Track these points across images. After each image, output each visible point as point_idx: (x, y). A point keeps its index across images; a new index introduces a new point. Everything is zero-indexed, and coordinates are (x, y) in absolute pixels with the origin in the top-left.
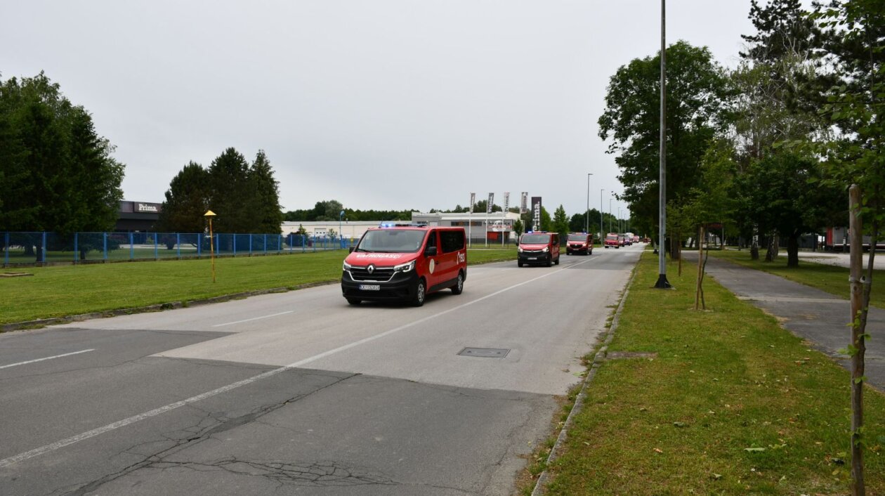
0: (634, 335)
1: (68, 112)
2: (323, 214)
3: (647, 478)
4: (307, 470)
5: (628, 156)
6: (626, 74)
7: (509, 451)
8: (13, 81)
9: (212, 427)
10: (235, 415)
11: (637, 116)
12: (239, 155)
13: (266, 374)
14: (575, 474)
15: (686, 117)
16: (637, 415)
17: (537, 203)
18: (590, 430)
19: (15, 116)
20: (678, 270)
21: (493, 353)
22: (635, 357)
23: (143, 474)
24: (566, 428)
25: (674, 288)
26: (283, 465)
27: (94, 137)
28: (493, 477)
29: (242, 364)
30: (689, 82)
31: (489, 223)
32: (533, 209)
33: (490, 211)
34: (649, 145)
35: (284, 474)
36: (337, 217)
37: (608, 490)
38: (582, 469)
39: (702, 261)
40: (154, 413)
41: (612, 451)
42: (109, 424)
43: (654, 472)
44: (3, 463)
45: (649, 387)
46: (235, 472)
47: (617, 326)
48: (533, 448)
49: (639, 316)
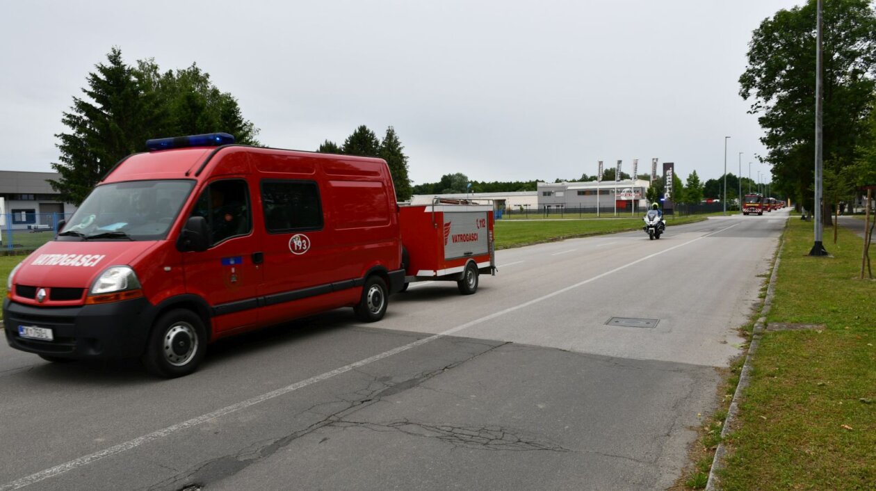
0: (794, 306)
1: (217, 99)
2: (449, 187)
3: (840, 455)
4: (476, 434)
5: (773, 115)
6: (771, 27)
7: (676, 422)
8: (170, 74)
9: (381, 391)
10: (400, 381)
11: (784, 72)
12: (370, 132)
13: (420, 342)
14: (756, 449)
15: (841, 69)
16: (816, 390)
17: (669, 169)
18: (765, 403)
19: (173, 105)
20: (833, 237)
21: (642, 323)
22: (799, 328)
23: (327, 431)
24: (736, 401)
25: (832, 256)
26: (453, 428)
27: (240, 122)
28: (664, 447)
29: (396, 331)
30: (844, 31)
31: (618, 192)
32: (665, 175)
33: (619, 179)
34: (797, 103)
35: (455, 436)
36: (463, 189)
37: (797, 467)
38: (763, 443)
39: (868, 227)
40: (325, 376)
41: (794, 426)
42: (288, 385)
43: (846, 449)
44: (204, 418)
45: (822, 360)
46: (409, 433)
47: (773, 297)
48: (702, 420)
49: (797, 286)
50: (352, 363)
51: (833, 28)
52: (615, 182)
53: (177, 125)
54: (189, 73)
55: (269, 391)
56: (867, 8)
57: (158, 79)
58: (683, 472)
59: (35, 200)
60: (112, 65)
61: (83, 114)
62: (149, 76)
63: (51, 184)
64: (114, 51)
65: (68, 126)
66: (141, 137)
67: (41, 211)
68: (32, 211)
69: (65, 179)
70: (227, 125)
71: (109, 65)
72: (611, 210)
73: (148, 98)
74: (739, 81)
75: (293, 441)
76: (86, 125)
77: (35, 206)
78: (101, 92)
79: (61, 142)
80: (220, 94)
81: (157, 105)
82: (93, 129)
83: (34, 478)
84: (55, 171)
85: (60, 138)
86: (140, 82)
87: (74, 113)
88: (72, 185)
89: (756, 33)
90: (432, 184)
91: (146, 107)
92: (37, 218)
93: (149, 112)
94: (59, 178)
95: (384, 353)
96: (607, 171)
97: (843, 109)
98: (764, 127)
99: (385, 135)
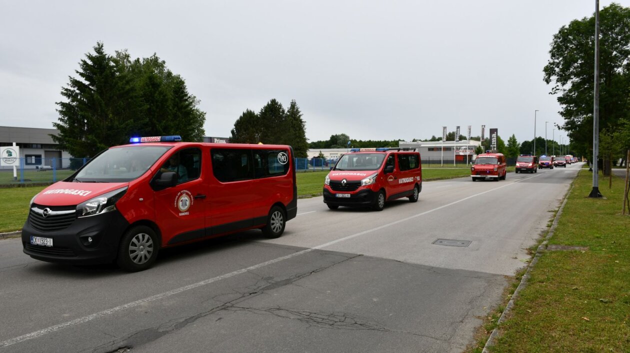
0: (570, 233)
1: (170, 79)
2: (336, 143)
3: (576, 338)
4: (327, 317)
5: (568, 96)
6: (567, 32)
7: (469, 313)
8: (138, 61)
9: (264, 287)
10: (279, 280)
11: (576, 64)
12: (279, 104)
13: (298, 253)
14: (519, 332)
15: (617, 63)
16: (570, 292)
17: (494, 133)
18: (532, 301)
19: (139, 83)
20: (609, 184)
21: (459, 243)
22: (571, 249)
23: (222, 313)
24: (513, 299)
25: (605, 198)
26: (311, 313)
27: (187, 95)
28: (457, 330)
29: (282, 245)
30: (620, 36)
31: (457, 149)
32: (491, 137)
33: (458, 140)
34: (586, 87)
35: (311, 319)
36: (345, 145)
37: (544, 345)
38: (525, 329)
39: (628, 177)
40: (228, 275)
41: (549, 317)
42: (200, 281)
43: (581, 334)
44: (139, 302)
45: (580, 272)
46: (279, 316)
47: (556, 226)
48: (487, 312)
49: (575, 219)
50: (248, 267)
51: (612, 33)
52: (455, 142)
53: (142, 97)
54: (151, 60)
55: (187, 285)
57: (129, 64)
58: (467, 347)
59: (42, 148)
60: (97, 54)
61: (76, 89)
62: (123, 62)
63: (52, 137)
64: (99, 45)
65: (65, 97)
66: (116, 105)
67: (45, 156)
68: (40, 156)
69: (62, 134)
70: (177, 97)
71: (95, 54)
72: (451, 162)
73: (121, 78)
74: (544, 71)
75: (198, 319)
76: (78, 96)
77: (41, 152)
78: (88, 73)
79: (60, 108)
80: (173, 75)
81: (127, 83)
82: (82, 99)
83: (18, 339)
84: (55, 128)
85: (59, 105)
86: (116, 66)
87: (69, 88)
88: (67, 138)
89: (556, 37)
90: (323, 141)
91: (120, 84)
92: (43, 161)
93: (122, 87)
94: (58, 133)
95: (271, 261)
96: (450, 134)
97: (619, 92)
98: (563, 104)
99: (290, 106)
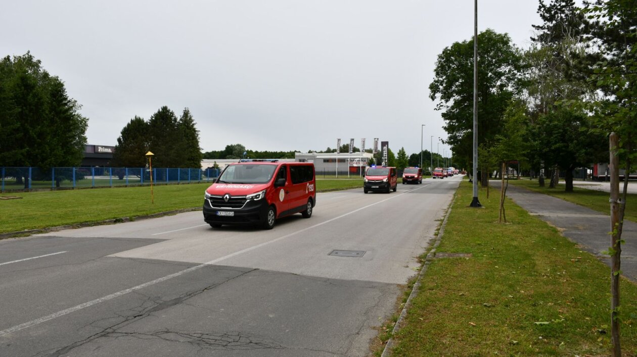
0: (455, 241)
1: (47, 80)
2: (231, 154)
3: (465, 343)
4: (219, 338)
5: (451, 112)
6: (449, 53)
7: (365, 324)
8: (8, 58)
9: (151, 308)
10: (168, 299)
11: (457, 83)
12: (171, 111)
13: (190, 269)
14: (412, 341)
16: (457, 298)
17: (385, 146)
18: (423, 309)
19: (9, 83)
20: (487, 194)
21: (354, 254)
22: (456, 256)
23: (102, 341)
24: (406, 308)
25: (484, 207)
27: (66, 99)
28: (353, 343)
30: (494, 59)
31: (350, 160)
32: (382, 150)
35: (203, 341)
36: (241, 155)
37: (436, 353)
38: (418, 337)
39: (503, 188)
40: (109, 297)
41: (439, 324)
42: (77, 305)
43: (469, 340)
44: (1, 333)
45: (466, 278)
46: (167, 340)
47: (443, 234)
48: (382, 322)
50: (133, 287)
52: (349, 154)
54: (24, 59)
55: (60, 310)
56: (509, 44)
70: (54, 101)
72: (345, 173)
75: (72, 349)
80: (50, 77)
90: (218, 152)
95: (160, 279)
98: (446, 119)
99: (182, 114)
